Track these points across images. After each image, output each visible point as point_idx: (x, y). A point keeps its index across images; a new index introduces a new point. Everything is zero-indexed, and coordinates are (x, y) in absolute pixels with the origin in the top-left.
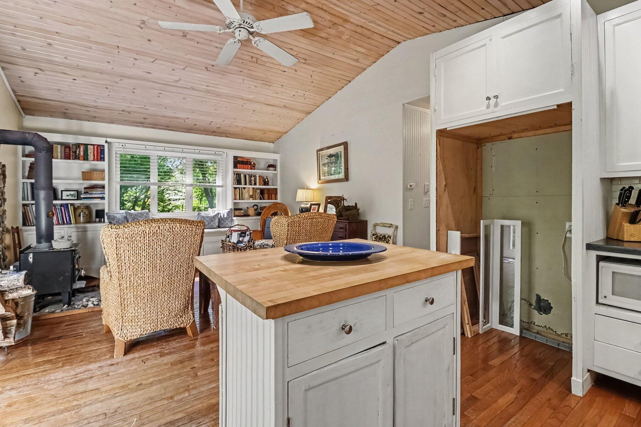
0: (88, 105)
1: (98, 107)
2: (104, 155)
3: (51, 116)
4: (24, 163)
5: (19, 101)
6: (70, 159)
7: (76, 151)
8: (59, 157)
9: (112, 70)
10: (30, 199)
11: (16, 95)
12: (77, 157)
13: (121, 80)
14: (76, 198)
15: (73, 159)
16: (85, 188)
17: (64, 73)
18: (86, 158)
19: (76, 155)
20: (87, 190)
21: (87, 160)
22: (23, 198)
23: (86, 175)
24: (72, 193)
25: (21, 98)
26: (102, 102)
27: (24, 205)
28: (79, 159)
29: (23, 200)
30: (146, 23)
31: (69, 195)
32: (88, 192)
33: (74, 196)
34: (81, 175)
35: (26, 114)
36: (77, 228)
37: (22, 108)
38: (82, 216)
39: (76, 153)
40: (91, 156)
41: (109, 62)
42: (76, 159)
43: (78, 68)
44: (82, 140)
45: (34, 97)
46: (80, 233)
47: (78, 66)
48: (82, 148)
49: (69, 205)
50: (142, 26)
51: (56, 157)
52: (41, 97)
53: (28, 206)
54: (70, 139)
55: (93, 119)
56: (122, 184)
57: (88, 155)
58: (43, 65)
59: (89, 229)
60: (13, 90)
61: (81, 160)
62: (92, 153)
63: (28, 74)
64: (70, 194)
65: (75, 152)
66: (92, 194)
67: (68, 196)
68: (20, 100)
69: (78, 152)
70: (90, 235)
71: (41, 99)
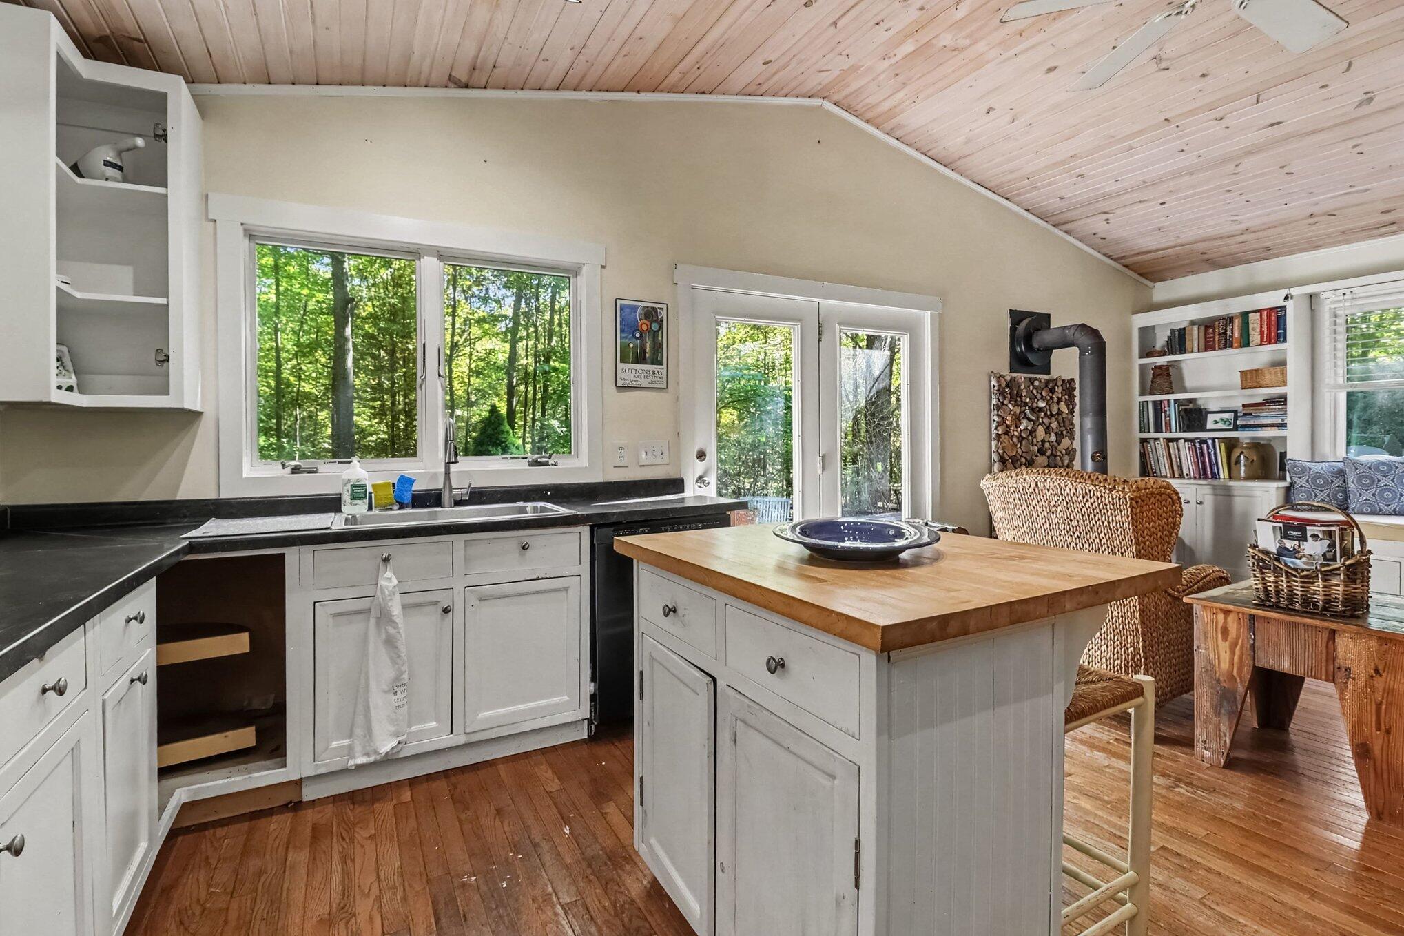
0: (1233, 233)
1: (1253, 229)
2: (1285, 330)
3: (1192, 273)
4: (1142, 367)
5: (1126, 266)
6: (1215, 350)
7: (1226, 331)
8: (1196, 349)
9: (1201, 159)
10: (1152, 429)
11: (1116, 260)
12: (1227, 343)
13: (1237, 166)
14: (1231, 427)
15: (1220, 349)
16: (1244, 406)
17: (1140, 202)
18: (1245, 342)
19: (1226, 339)
20: (1248, 410)
21: (1248, 345)
22: (1141, 428)
23: (1250, 379)
24: (1226, 416)
25: (1127, 261)
26: (1251, 217)
27: (1144, 441)
28: (1231, 346)
29: (1141, 432)
30: (1164, 56)
31: (1218, 420)
32: (1250, 414)
33: (1228, 423)
34: (1237, 379)
35: (1155, 281)
36: (1214, 487)
37: (1141, 275)
38: (1242, 463)
39: (1226, 335)
40: (1255, 337)
41: (1182, 151)
42: (1225, 348)
43: (1145, 185)
44: (1235, 306)
45: (1139, 254)
46: (1220, 498)
47: (1145, 182)
48: (1237, 322)
49: (1217, 440)
50: (1163, 65)
51: (1190, 350)
52: (1149, 248)
53: (1149, 443)
54: (1213, 310)
55: (1266, 253)
56: (1350, 390)
57: (1249, 335)
58: (1103, 205)
59: (1235, 493)
60: (1105, 255)
61: (1236, 347)
62: (1258, 330)
63: (1097, 225)
64: (1222, 419)
65: (1225, 333)
66: (1258, 416)
67: (1216, 422)
68: (1128, 264)
69: (1229, 333)
70: (1239, 503)
71: (1149, 252)
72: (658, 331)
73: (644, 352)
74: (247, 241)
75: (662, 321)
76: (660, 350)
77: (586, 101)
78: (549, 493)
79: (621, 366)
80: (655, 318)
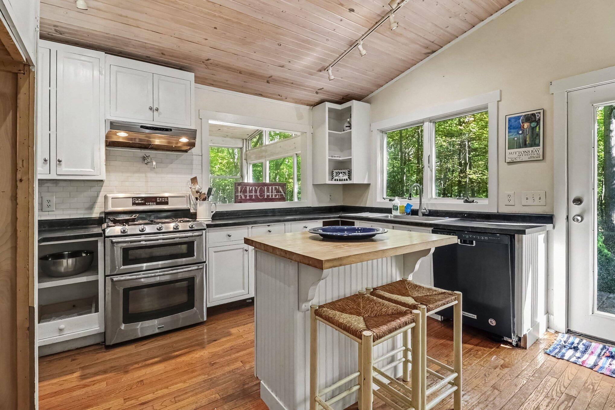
72: (536, 127)
73: (525, 141)
74: (381, 134)
75: (539, 120)
76: (537, 138)
77: (492, 20)
78: (466, 215)
79: (508, 151)
80: (533, 120)
